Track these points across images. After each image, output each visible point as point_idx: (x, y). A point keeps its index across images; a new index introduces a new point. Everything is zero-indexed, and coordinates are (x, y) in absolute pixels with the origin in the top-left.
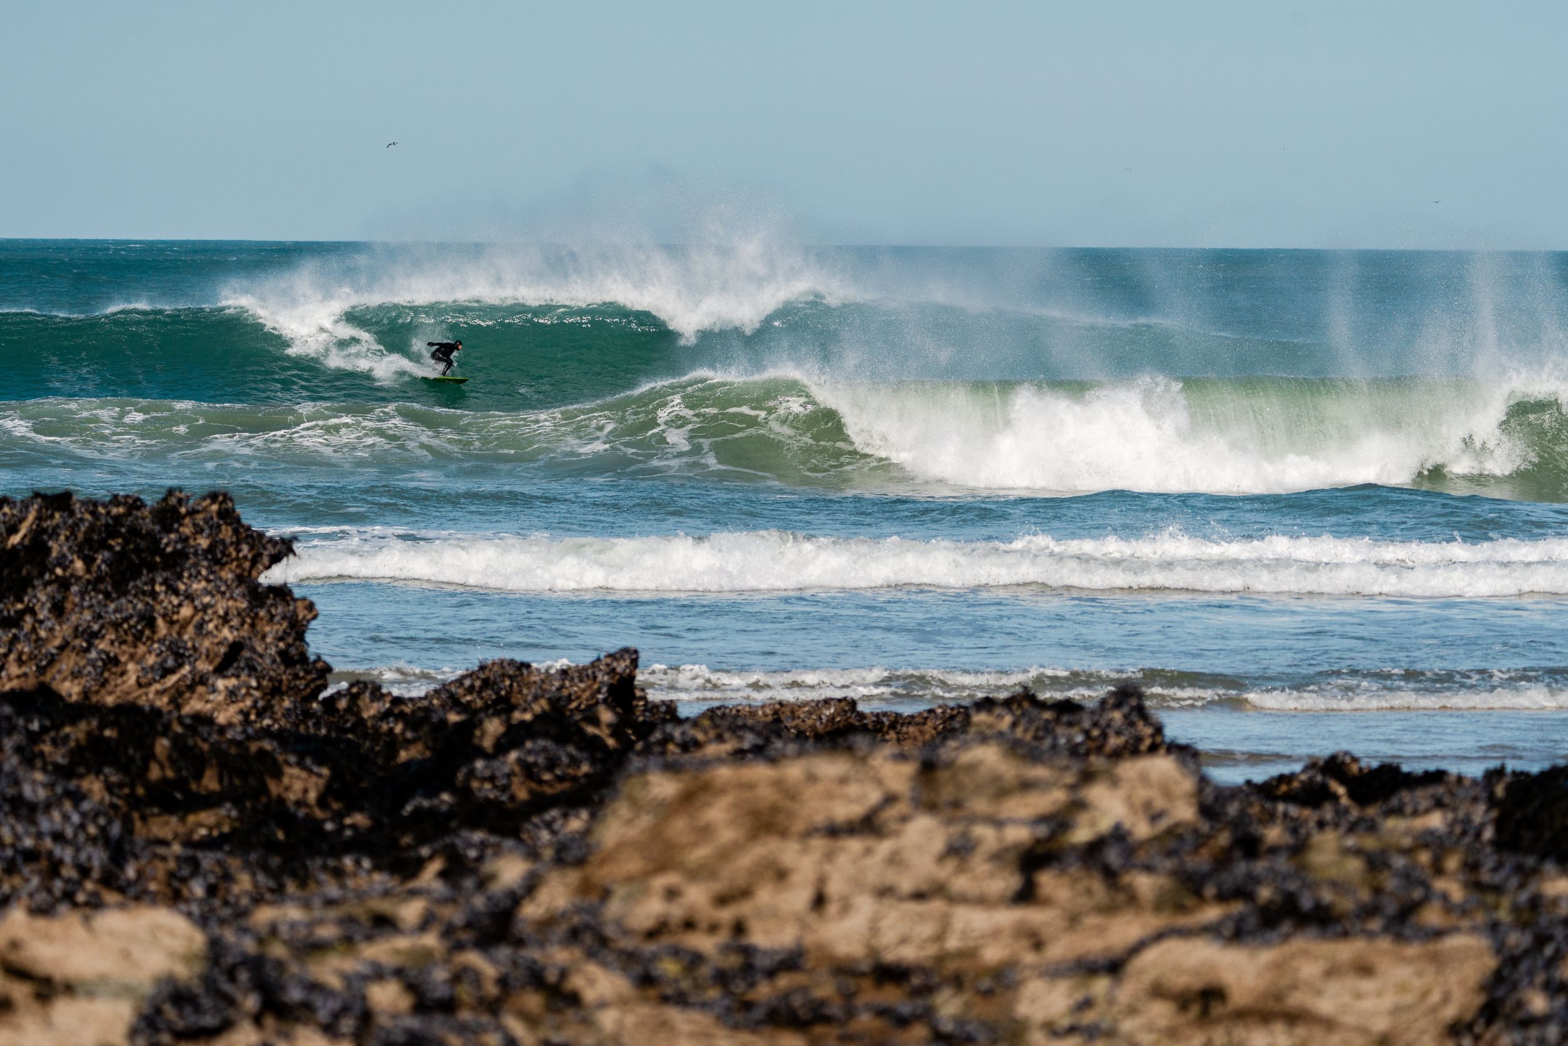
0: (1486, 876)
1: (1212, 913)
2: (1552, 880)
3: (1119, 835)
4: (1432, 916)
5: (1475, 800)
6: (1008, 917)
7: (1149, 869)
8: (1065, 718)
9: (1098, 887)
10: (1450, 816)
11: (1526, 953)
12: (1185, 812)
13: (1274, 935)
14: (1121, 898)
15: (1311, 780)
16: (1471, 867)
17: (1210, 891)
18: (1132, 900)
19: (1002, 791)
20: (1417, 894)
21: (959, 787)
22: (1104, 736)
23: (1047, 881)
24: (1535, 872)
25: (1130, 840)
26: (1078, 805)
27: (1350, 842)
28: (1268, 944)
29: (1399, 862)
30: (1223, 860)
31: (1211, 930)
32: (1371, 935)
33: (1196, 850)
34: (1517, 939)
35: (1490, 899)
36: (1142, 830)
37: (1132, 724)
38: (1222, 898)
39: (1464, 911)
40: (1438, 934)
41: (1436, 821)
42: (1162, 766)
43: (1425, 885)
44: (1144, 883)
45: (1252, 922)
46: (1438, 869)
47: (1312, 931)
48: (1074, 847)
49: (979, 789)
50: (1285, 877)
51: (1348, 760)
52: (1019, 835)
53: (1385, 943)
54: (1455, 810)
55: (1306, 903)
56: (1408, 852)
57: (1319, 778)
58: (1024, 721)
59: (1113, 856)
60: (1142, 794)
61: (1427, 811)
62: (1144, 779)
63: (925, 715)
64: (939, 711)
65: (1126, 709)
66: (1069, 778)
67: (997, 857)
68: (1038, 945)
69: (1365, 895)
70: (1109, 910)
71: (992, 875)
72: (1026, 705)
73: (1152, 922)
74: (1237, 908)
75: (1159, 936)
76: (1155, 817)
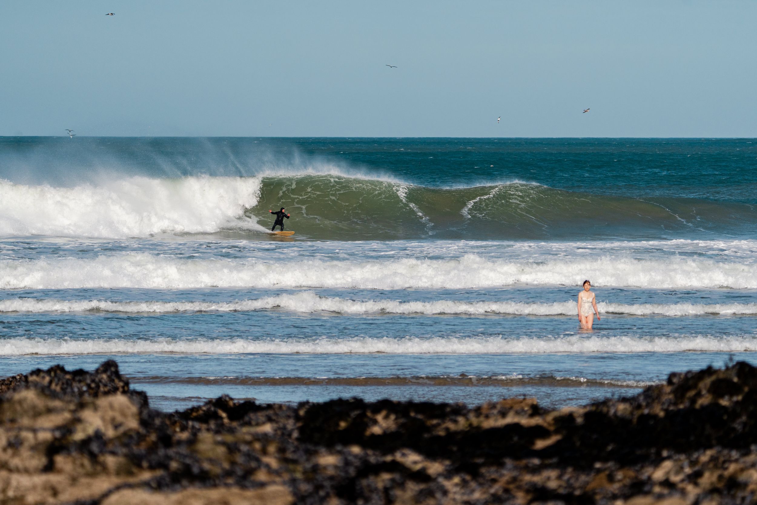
0: (289, 455)
1: (146, 476)
2: (324, 456)
3: (98, 436)
4: (261, 476)
5: (289, 417)
6: (39, 479)
7: (113, 453)
8: (77, 378)
9: (86, 462)
10: (275, 425)
11: (310, 495)
12: (133, 424)
13: (178, 486)
14: (99, 468)
15: (209, 410)
16: (282, 450)
17: (145, 464)
18: (105, 469)
19: (37, 414)
20: (253, 464)
21: (15, 411)
22: (98, 387)
23: (60, 460)
24: (315, 453)
25: (104, 438)
26: (78, 421)
27: (219, 438)
28: (174, 491)
29: (244, 448)
30: (153, 448)
31: (146, 485)
32: (227, 485)
33: (138, 444)
34: (305, 487)
35: (291, 467)
36: (110, 433)
37: (113, 381)
38: (152, 468)
39: (277, 473)
40: (262, 485)
41: (268, 428)
42: (120, 399)
43: (258, 460)
44: (111, 461)
45: (168, 480)
46: (264, 452)
47: (197, 484)
48: (75, 442)
49: (25, 412)
50: (185, 456)
51: (227, 399)
52: (45, 436)
53: (235, 490)
54: (277, 422)
55: (195, 470)
56: (249, 443)
57: (213, 409)
58: (56, 380)
59: (95, 447)
60: (110, 414)
61: (264, 423)
62: (111, 407)
63: (11, 379)
64: (18, 377)
65: (109, 373)
66: (72, 407)
67: (34, 448)
68: (55, 493)
69: (226, 466)
70: (92, 475)
71: (32, 457)
72: (58, 372)
73: (116, 480)
74: (159, 473)
75: (118, 488)
76: (116, 427)
